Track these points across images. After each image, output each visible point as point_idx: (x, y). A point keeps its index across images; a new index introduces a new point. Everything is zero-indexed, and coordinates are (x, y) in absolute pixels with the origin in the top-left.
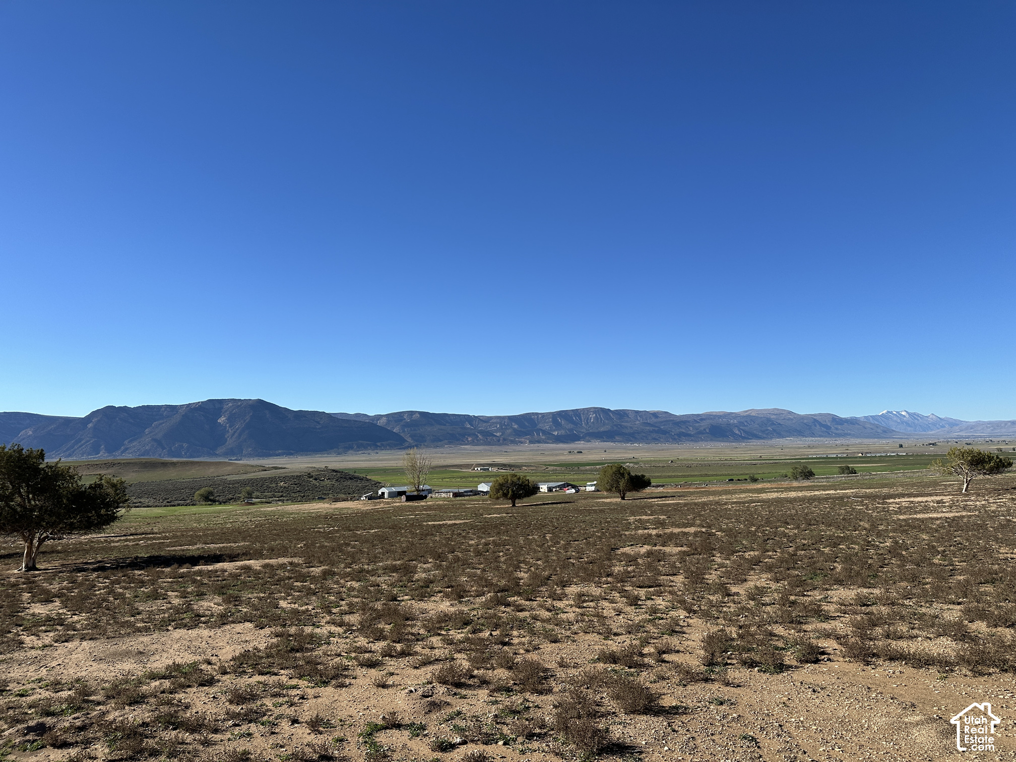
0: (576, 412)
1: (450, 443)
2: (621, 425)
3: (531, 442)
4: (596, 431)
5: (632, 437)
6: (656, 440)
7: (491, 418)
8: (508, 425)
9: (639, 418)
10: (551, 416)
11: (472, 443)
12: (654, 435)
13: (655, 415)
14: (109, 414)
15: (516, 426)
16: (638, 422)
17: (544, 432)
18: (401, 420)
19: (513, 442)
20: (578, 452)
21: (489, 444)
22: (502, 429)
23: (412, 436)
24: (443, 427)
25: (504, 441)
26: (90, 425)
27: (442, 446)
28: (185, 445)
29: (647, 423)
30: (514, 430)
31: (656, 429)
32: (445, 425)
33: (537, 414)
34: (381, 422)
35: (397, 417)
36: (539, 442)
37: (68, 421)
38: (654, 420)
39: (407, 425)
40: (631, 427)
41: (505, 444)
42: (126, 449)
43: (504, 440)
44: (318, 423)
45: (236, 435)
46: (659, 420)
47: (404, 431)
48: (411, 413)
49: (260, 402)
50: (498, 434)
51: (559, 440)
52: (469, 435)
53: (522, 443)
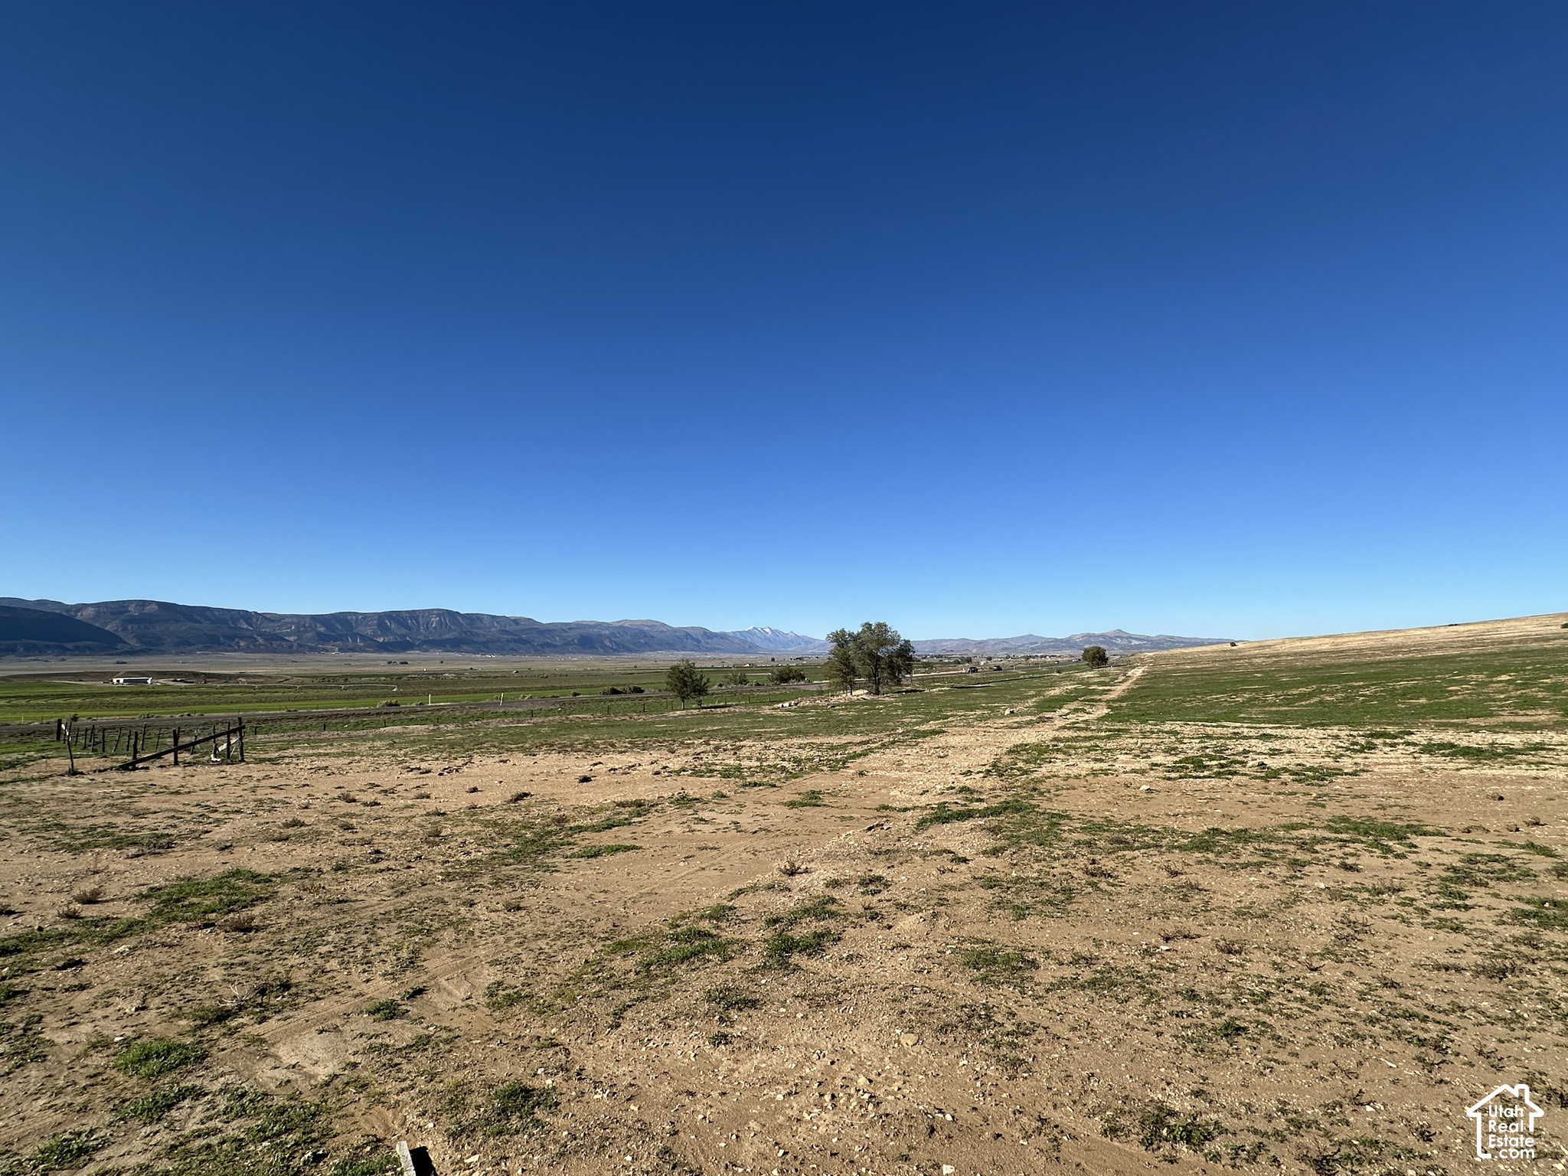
0: (413, 615)
1: (207, 648)
2: (471, 632)
3: (341, 650)
4: (438, 638)
5: (484, 646)
6: (514, 651)
8: (310, 626)
9: (496, 625)
10: (376, 617)
11: (247, 650)
12: (513, 645)
13: (516, 621)
15: (322, 629)
16: (493, 629)
17: (363, 638)
18: (122, 613)
19: (312, 649)
20: (402, 663)
21: (275, 651)
22: (299, 631)
23: (138, 637)
24: (197, 625)
25: (301, 648)
27: (191, 653)
29: (505, 631)
30: (319, 634)
31: (516, 638)
32: (201, 623)
33: (355, 614)
34: (85, 614)
35: (117, 609)
36: (353, 650)
38: (514, 627)
39: (133, 620)
40: (484, 635)
41: (300, 652)
43: (300, 646)
46: (520, 627)
47: (125, 629)
48: (143, 603)
50: (292, 639)
51: (384, 648)
52: (242, 638)
53: (327, 651)
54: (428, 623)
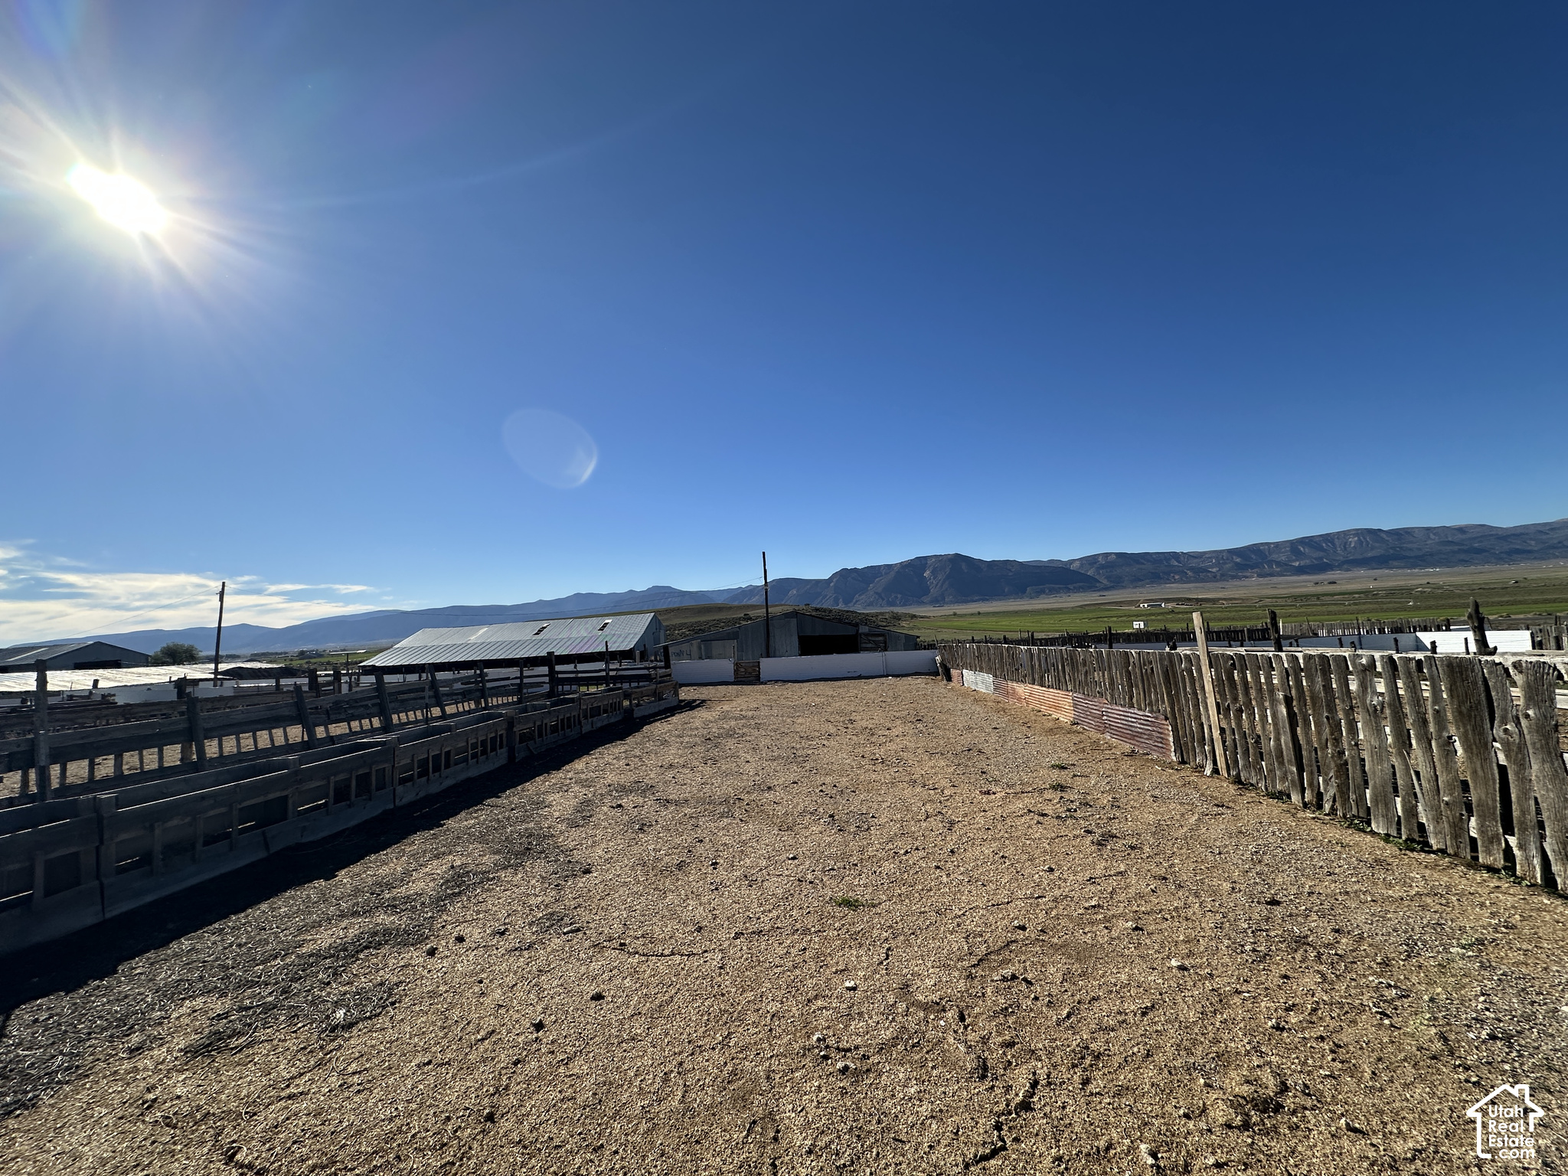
0: (1328, 538)
1: (1152, 582)
2: (1401, 548)
3: (1260, 576)
4: (1360, 557)
5: (1422, 560)
6: (1464, 562)
7: (1205, 553)
8: (1228, 559)
9: (1432, 536)
10: (1288, 544)
11: (1181, 581)
12: (1463, 556)
13: (1461, 530)
14: (844, 574)
15: (1238, 560)
16: (1429, 542)
17: (1278, 564)
18: (1095, 563)
19: (1233, 577)
20: (1330, 583)
21: (1203, 581)
22: (1219, 564)
23: (1108, 578)
24: (1143, 567)
25: (1224, 577)
26: (832, 584)
27: (1143, 586)
28: (899, 596)
29: (1449, 541)
30: (1237, 564)
31: (1465, 548)
32: (1143, 564)
33: (1268, 544)
34: (1075, 566)
35: (1091, 560)
36: (1272, 575)
37: (818, 582)
38: (1459, 537)
39: (1103, 567)
40: (1420, 549)
41: (1224, 580)
42: (857, 601)
43: (1222, 575)
44: (1010, 570)
45: (939, 585)
46: (1468, 536)
47: (1099, 574)
48: (1107, 555)
49: (957, 555)
50: (1214, 570)
51: (1301, 571)
52: (1175, 573)
53: (1247, 577)
54: (1346, 543)
